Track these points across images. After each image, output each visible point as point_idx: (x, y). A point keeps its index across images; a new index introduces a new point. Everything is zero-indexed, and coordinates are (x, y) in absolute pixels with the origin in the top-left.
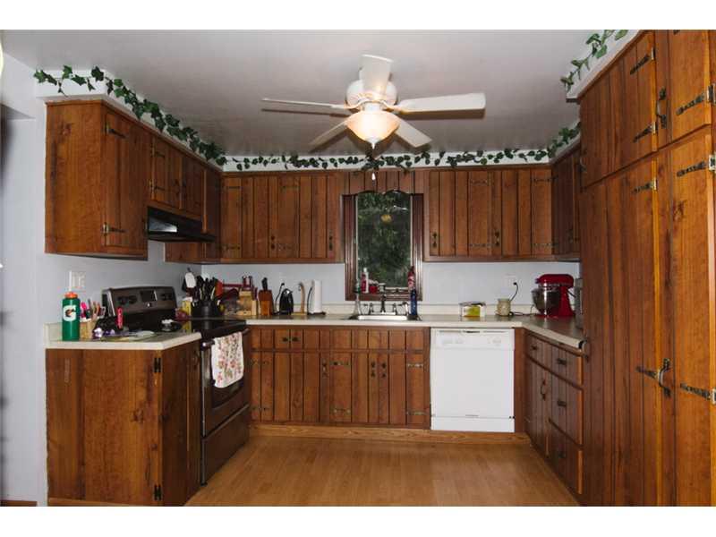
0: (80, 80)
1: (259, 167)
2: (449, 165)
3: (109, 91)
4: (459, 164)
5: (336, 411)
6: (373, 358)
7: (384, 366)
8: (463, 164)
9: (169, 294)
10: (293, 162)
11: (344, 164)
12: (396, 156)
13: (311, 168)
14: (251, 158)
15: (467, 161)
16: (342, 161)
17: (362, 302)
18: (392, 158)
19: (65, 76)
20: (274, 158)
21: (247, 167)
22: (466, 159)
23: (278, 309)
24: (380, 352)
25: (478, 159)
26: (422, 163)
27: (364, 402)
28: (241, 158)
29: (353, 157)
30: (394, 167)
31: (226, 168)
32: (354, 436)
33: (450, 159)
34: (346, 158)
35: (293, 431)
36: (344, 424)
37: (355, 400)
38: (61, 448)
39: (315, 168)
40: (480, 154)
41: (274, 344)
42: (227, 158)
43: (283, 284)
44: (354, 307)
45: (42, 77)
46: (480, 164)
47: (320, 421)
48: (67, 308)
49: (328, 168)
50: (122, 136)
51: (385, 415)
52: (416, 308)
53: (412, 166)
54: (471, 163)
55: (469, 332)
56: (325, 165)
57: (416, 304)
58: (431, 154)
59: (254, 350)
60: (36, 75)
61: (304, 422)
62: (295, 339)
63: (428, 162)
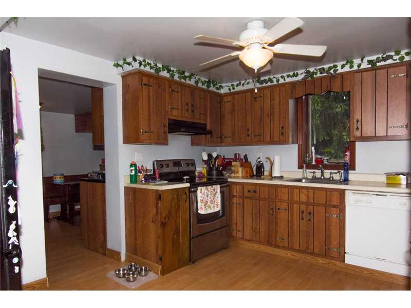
0: (129, 64)
1: (240, 88)
2: (370, 66)
3: (140, 66)
4: (378, 64)
5: (278, 239)
6: (303, 207)
7: (310, 214)
8: (383, 63)
9: (192, 163)
10: (258, 82)
11: (290, 78)
12: (326, 67)
13: (269, 84)
14: (235, 83)
15: (385, 61)
16: (288, 76)
17: (308, 170)
18: (323, 68)
19: (124, 63)
20: (248, 81)
21: (234, 89)
22: (385, 59)
23: (255, 174)
24: (307, 204)
25: (395, 57)
26: (347, 69)
27: (296, 235)
28: (229, 84)
29: (296, 72)
30: (325, 74)
31: (222, 91)
32: (292, 257)
33: (370, 62)
34: (291, 74)
35: (256, 246)
36: (284, 248)
37: (291, 234)
38: (130, 230)
39: (272, 84)
40: (397, 53)
41: (243, 194)
42: (223, 85)
43: (259, 158)
44: (302, 173)
45: (117, 65)
46: (398, 61)
47: (269, 243)
48: (132, 168)
49: (280, 82)
50: (151, 86)
51: (311, 247)
52: (348, 175)
53: (338, 72)
54: (390, 62)
55: (377, 195)
56: (278, 81)
57: (348, 173)
58: (354, 61)
59: (234, 196)
60: (114, 65)
61: (260, 242)
62: (255, 192)
63: (351, 67)
